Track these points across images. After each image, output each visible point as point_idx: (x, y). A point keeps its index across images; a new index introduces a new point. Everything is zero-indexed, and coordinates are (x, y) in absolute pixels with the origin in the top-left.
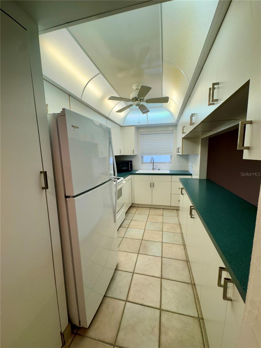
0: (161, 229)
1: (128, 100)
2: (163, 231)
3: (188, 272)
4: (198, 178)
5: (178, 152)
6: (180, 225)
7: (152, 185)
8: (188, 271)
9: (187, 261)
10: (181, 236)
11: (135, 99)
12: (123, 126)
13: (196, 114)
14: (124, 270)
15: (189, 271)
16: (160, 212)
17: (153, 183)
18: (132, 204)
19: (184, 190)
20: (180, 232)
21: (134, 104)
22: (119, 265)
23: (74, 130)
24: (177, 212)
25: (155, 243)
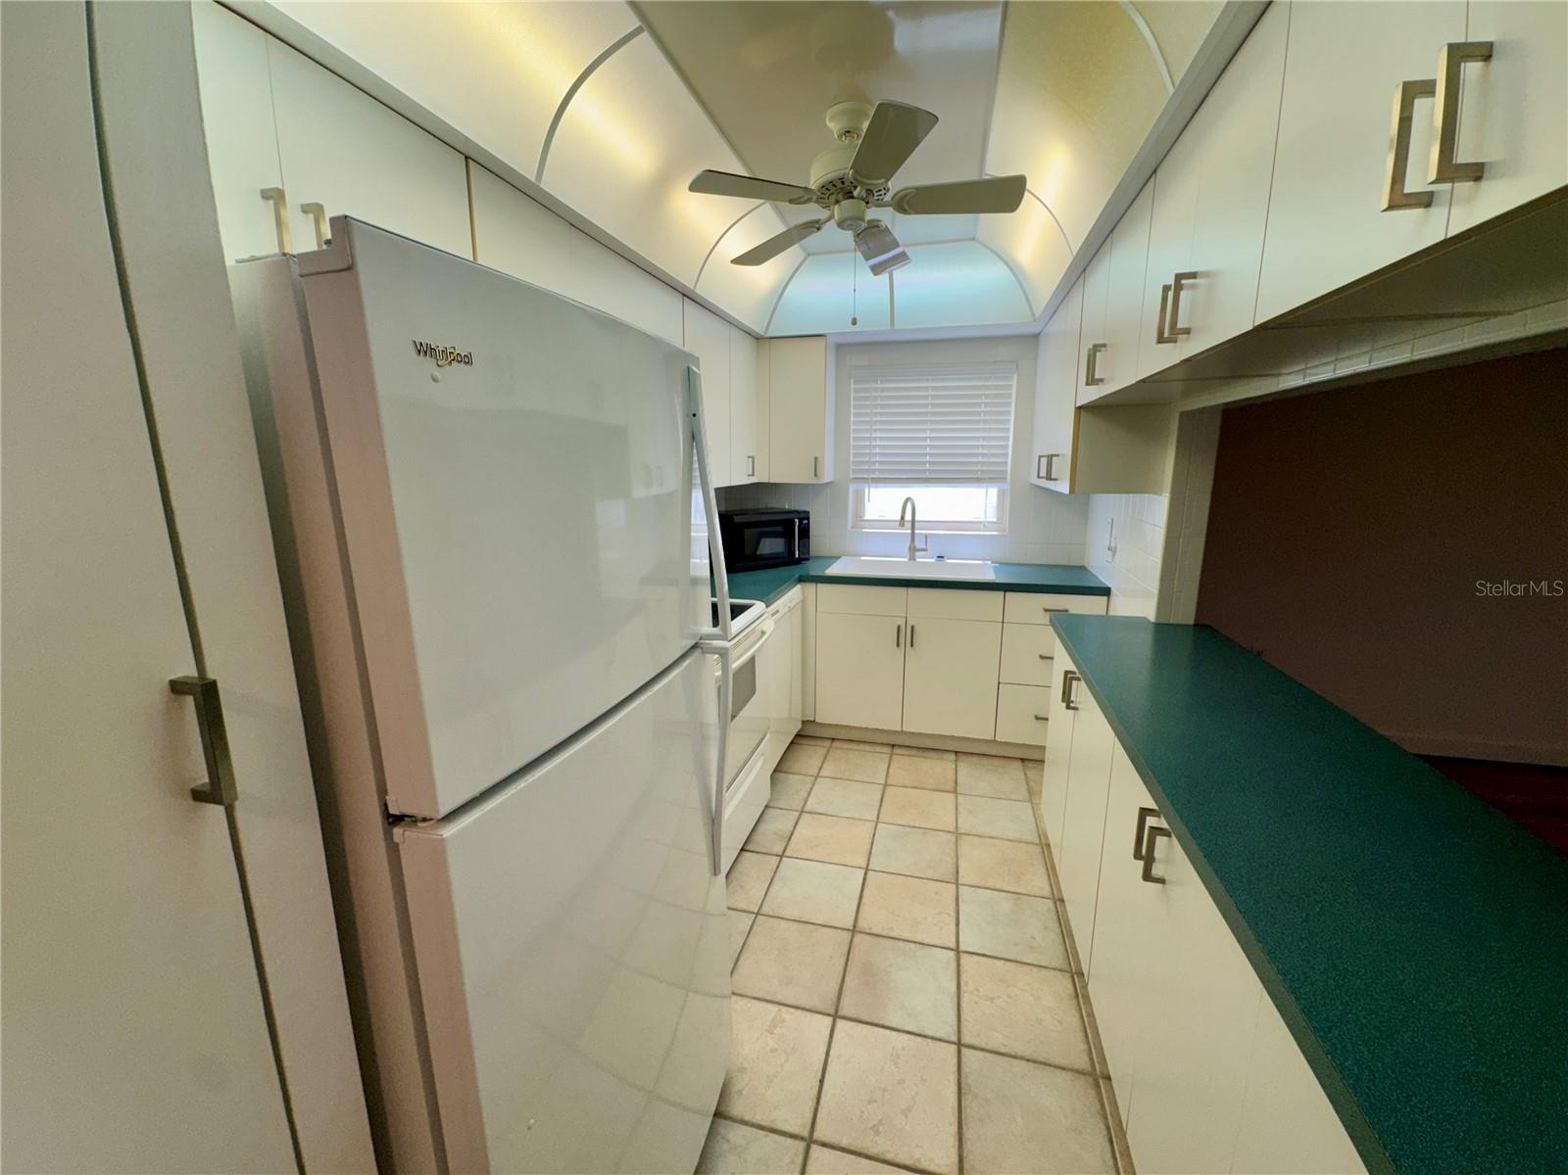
0: (946, 870)
1: (799, 195)
2: (960, 882)
3: (1101, 1142)
4: (1152, 618)
5: (1049, 478)
6: (1045, 847)
7: (906, 637)
8: (1106, 1139)
9: (1098, 1077)
10: (1053, 914)
11: (838, 190)
12: (770, 334)
13: (1207, 274)
14: (758, 1119)
15: (1111, 1142)
16: (940, 768)
17: (913, 628)
18: (803, 722)
19: (1083, 683)
20: (1047, 891)
21: (831, 217)
22: (738, 1084)
23: (435, 380)
24: (1025, 774)
25: (921, 952)
